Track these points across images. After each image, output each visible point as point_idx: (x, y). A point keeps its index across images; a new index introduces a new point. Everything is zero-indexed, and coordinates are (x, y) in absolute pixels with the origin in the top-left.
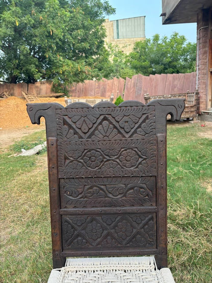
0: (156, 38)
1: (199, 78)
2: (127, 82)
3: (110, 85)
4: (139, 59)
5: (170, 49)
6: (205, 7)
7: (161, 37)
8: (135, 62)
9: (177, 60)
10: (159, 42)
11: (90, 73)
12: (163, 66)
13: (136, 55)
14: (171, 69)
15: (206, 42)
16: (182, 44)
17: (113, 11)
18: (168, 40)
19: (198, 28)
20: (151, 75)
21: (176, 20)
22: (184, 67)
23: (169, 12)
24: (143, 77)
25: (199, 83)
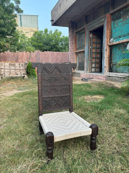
0: (46, 31)
1: (70, 55)
2: (31, 54)
3: (21, 55)
4: (37, 41)
5: (54, 38)
6: (72, 21)
7: (49, 31)
8: (35, 43)
9: (58, 44)
10: (48, 33)
11: (9, 47)
12: (50, 47)
13: (35, 39)
14: (55, 49)
15: (73, 38)
16: (60, 36)
17: (22, 11)
18: (53, 33)
19: (69, 30)
20: (45, 52)
21: (58, 25)
22: (61, 48)
23: (55, 20)
24: (41, 52)
25: (71, 58)
